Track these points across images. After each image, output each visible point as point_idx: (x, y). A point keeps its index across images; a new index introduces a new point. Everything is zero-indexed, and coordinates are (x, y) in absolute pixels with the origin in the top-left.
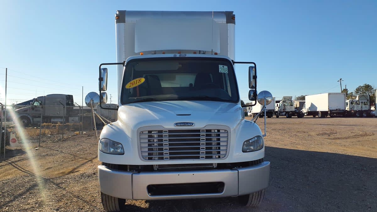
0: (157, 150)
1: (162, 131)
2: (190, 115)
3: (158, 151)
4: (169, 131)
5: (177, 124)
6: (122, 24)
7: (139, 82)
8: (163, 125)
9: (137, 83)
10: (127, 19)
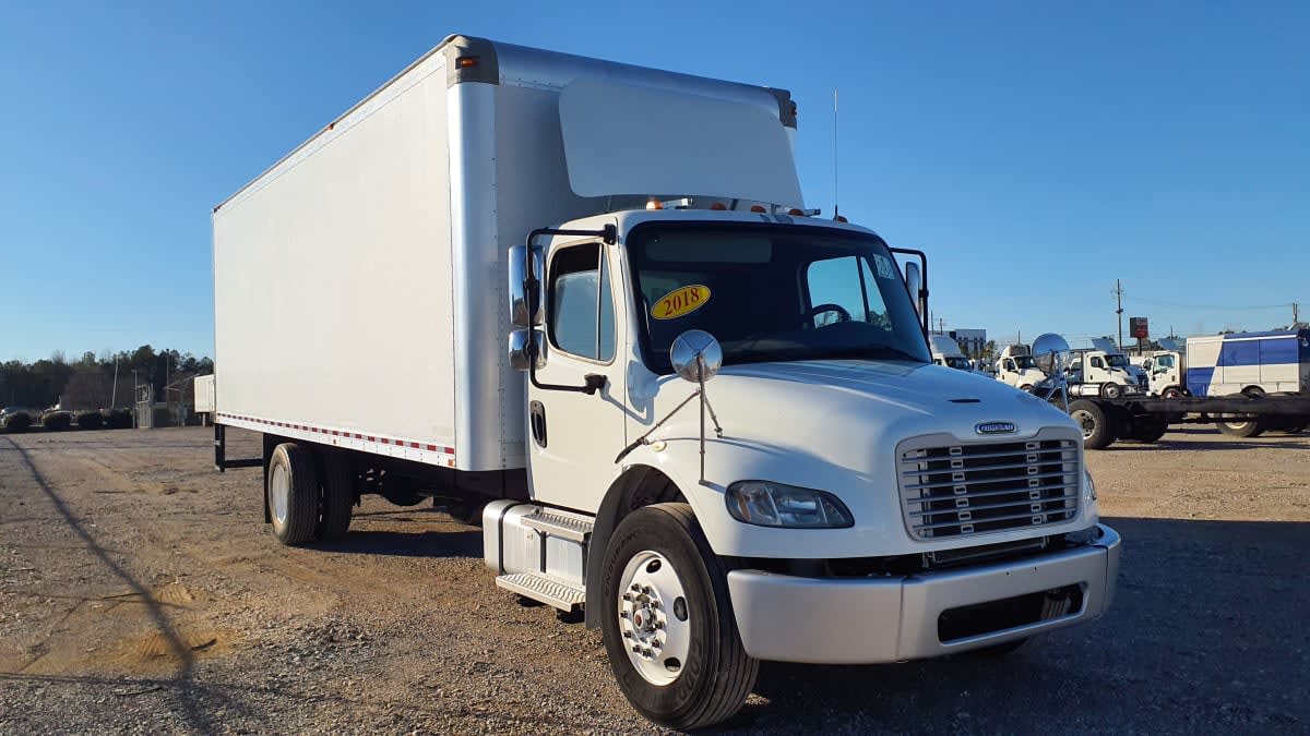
0: (929, 507)
1: (947, 449)
2: (977, 401)
3: (932, 510)
4: (963, 447)
5: (983, 428)
6: (486, 89)
7: (695, 298)
8: (953, 432)
9: (689, 302)
10: (509, 74)
